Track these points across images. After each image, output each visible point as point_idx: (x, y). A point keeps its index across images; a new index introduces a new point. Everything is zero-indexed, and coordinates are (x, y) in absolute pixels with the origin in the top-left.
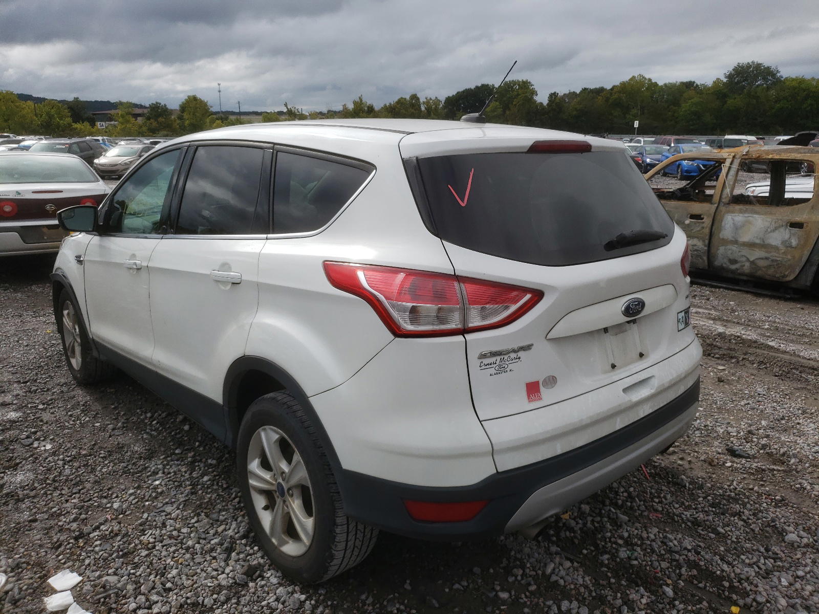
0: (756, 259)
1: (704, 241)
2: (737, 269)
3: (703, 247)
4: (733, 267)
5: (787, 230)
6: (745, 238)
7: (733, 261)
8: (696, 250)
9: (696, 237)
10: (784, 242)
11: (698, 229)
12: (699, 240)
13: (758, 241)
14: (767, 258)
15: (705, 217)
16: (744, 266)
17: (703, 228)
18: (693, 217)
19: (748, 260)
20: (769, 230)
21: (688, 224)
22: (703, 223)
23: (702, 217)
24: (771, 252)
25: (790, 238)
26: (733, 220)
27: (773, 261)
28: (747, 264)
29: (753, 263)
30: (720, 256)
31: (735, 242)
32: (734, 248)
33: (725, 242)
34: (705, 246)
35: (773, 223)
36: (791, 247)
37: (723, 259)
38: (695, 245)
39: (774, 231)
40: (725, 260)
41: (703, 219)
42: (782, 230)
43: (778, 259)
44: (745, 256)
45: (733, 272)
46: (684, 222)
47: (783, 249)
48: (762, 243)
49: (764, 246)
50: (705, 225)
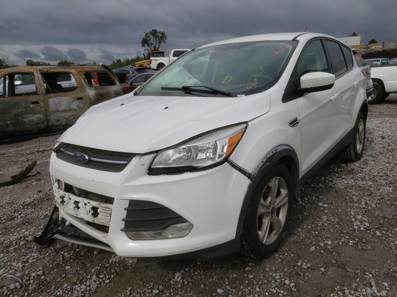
0: (69, 116)
1: (43, 114)
2: (60, 124)
3: (44, 117)
4: (58, 124)
5: (77, 102)
6: (61, 108)
7: (58, 121)
8: (40, 120)
9: (38, 113)
10: (78, 106)
11: (39, 109)
12: (41, 115)
13: (67, 109)
14: (73, 115)
15: (40, 102)
16: (63, 121)
17: (41, 108)
18: (33, 103)
19: (65, 118)
20: (70, 103)
21: (33, 107)
22: (40, 105)
23: (38, 102)
24: (74, 112)
25: (79, 105)
26: (53, 101)
27: (75, 115)
28: (65, 120)
29: (67, 119)
30: (52, 120)
31: (58, 111)
32: (58, 114)
33: (53, 112)
34: (45, 116)
35: (71, 100)
36: (81, 108)
37: (54, 120)
38: (39, 117)
39: (72, 103)
40: (55, 121)
41: (39, 103)
42: (75, 101)
43: (77, 114)
44: (63, 117)
45: (57, 126)
46: (30, 106)
47: (78, 109)
48: (69, 109)
49: (70, 110)
50: (42, 106)
